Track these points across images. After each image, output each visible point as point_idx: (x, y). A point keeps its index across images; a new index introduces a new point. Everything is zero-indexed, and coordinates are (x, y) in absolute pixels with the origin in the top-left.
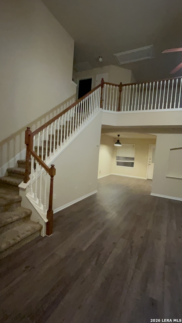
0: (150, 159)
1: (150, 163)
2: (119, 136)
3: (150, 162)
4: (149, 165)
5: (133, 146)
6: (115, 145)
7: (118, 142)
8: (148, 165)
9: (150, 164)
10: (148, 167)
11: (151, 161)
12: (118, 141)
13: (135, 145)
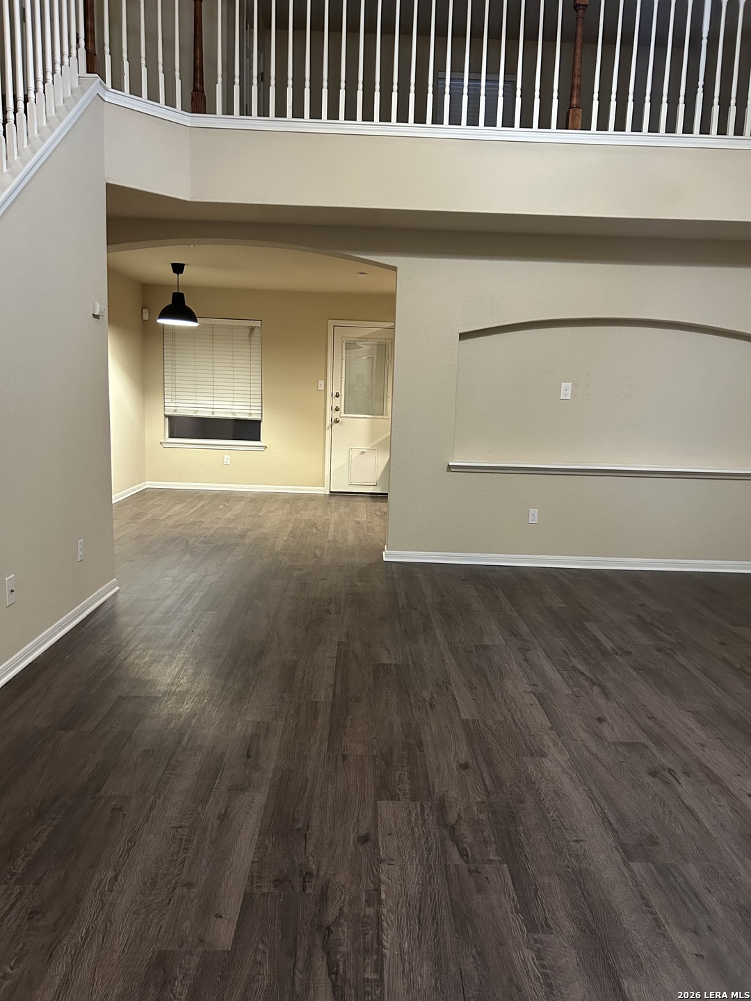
0: (337, 396)
1: (336, 415)
2: (178, 268)
3: (337, 409)
4: (336, 425)
5: (252, 329)
6: (161, 321)
7: (178, 308)
8: (328, 423)
9: (337, 422)
10: (328, 432)
11: (340, 402)
12: (178, 298)
13: (258, 324)
